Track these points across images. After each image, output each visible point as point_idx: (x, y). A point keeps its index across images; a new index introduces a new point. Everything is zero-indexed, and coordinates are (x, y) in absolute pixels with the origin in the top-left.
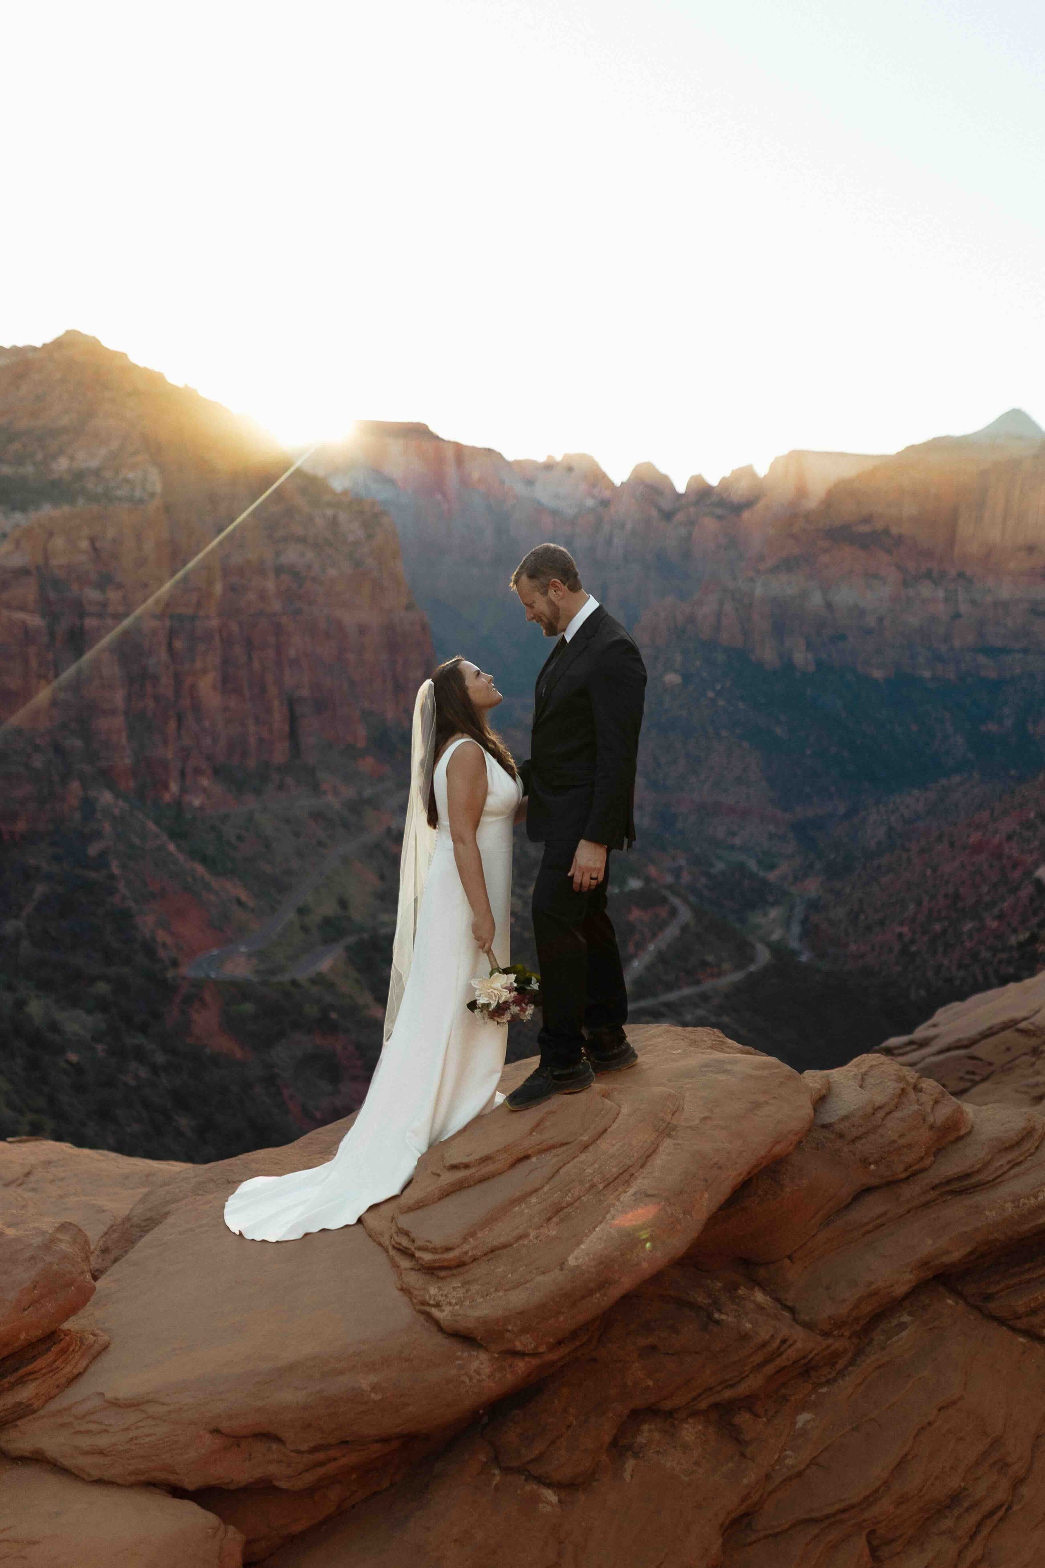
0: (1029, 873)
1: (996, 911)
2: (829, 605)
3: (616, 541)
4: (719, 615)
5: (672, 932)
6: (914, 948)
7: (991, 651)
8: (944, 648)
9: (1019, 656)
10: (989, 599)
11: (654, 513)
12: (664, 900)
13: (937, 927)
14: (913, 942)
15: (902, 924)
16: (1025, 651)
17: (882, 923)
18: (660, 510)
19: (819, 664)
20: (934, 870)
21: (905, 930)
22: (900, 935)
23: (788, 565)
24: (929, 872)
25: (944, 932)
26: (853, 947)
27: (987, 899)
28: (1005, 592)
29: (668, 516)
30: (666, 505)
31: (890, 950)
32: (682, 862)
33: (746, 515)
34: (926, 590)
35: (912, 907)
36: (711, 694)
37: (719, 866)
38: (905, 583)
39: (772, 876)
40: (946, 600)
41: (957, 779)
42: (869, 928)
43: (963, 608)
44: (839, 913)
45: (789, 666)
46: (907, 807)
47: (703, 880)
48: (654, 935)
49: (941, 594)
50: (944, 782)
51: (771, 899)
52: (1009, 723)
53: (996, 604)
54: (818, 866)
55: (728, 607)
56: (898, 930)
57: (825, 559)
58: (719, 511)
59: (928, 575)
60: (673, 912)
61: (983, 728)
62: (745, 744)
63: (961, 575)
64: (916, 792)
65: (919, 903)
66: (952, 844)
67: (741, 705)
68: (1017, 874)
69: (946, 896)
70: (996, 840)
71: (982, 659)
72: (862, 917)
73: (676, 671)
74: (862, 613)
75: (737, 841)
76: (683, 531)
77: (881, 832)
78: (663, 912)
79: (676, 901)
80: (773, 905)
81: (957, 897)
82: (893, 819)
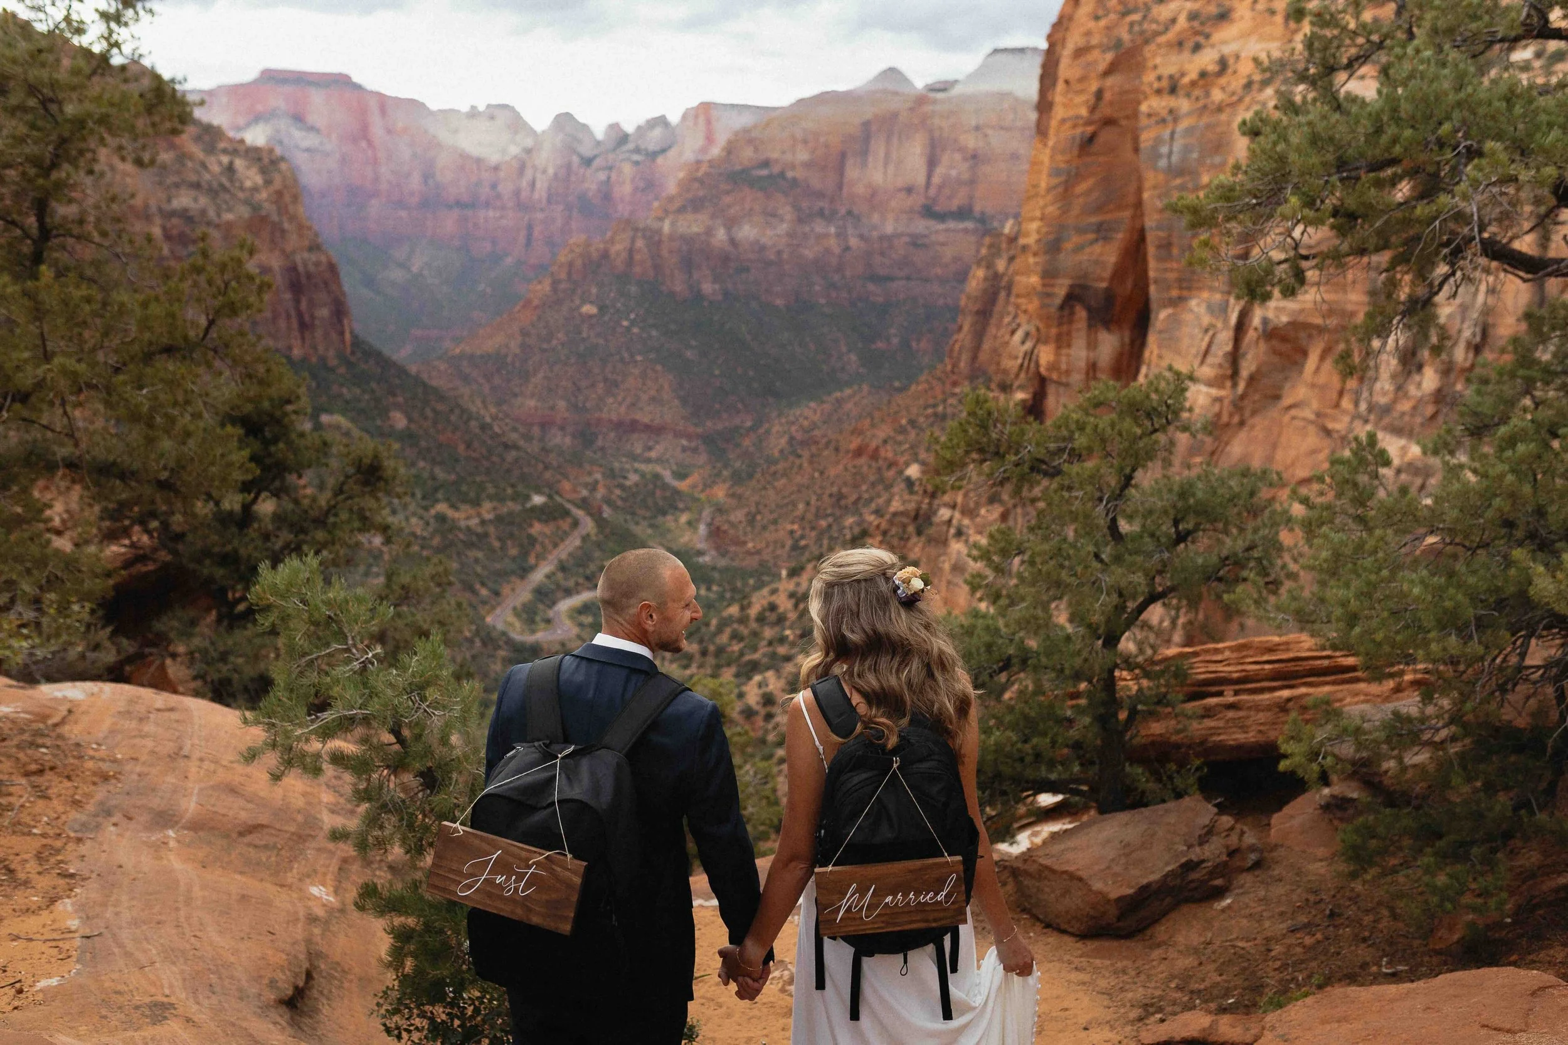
0: (901, 472)
1: (873, 506)
2: (733, 242)
3: (538, 185)
4: (631, 251)
5: (574, 542)
6: (803, 543)
7: (875, 278)
8: (836, 277)
9: (902, 283)
10: (875, 234)
11: (575, 159)
12: (567, 513)
13: (823, 523)
14: (802, 537)
15: (793, 523)
16: (908, 278)
17: (775, 522)
18: (582, 158)
19: (726, 294)
20: (822, 473)
21: (796, 527)
22: (792, 532)
23: (695, 205)
24: (816, 475)
25: (830, 526)
26: (750, 545)
27: (866, 496)
28: (889, 228)
29: (588, 162)
30: (586, 150)
31: (783, 546)
32: (598, 476)
33: (660, 160)
34: (819, 227)
35: (801, 506)
36: (625, 323)
37: (633, 478)
38: (800, 221)
39: (683, 485)
40: (838, 235)
41: (848, 391)
42: (764, 528)
43: (853, 242)
44: (738, 516)
45: (698, 296)
46: (806, 418)
47: (618, 492)
48: (556, 545)
49: (832, 230)
50: (838, 394)
51: (681, 505)
52: (895, 341)
53: (882, 238)
54: (725, 473)
55: (640, 243)
56: (789, 527)
57: (727, 199)
58: (636, 157)
59: (821, 213)
60: (576, 524)
61: (873, 347)
62: (659, 368)
63: (850, 213)
64: (812, 404)
65: (808, 504)
66: (837, 449)
67: (654, 333)
68: (891, 474)
69: (831, 495)
70: (874, 444)
71: (871, 287)
72: (759, 517)
73: (591, 302)
74: (763, 248)
75: (653, 454)
76: (602, 176)
77: (783, 441)
78: (565, 525)
79: (579, 513)
80: (682, 511)
81: (840, 496)
82: (793, 428)
